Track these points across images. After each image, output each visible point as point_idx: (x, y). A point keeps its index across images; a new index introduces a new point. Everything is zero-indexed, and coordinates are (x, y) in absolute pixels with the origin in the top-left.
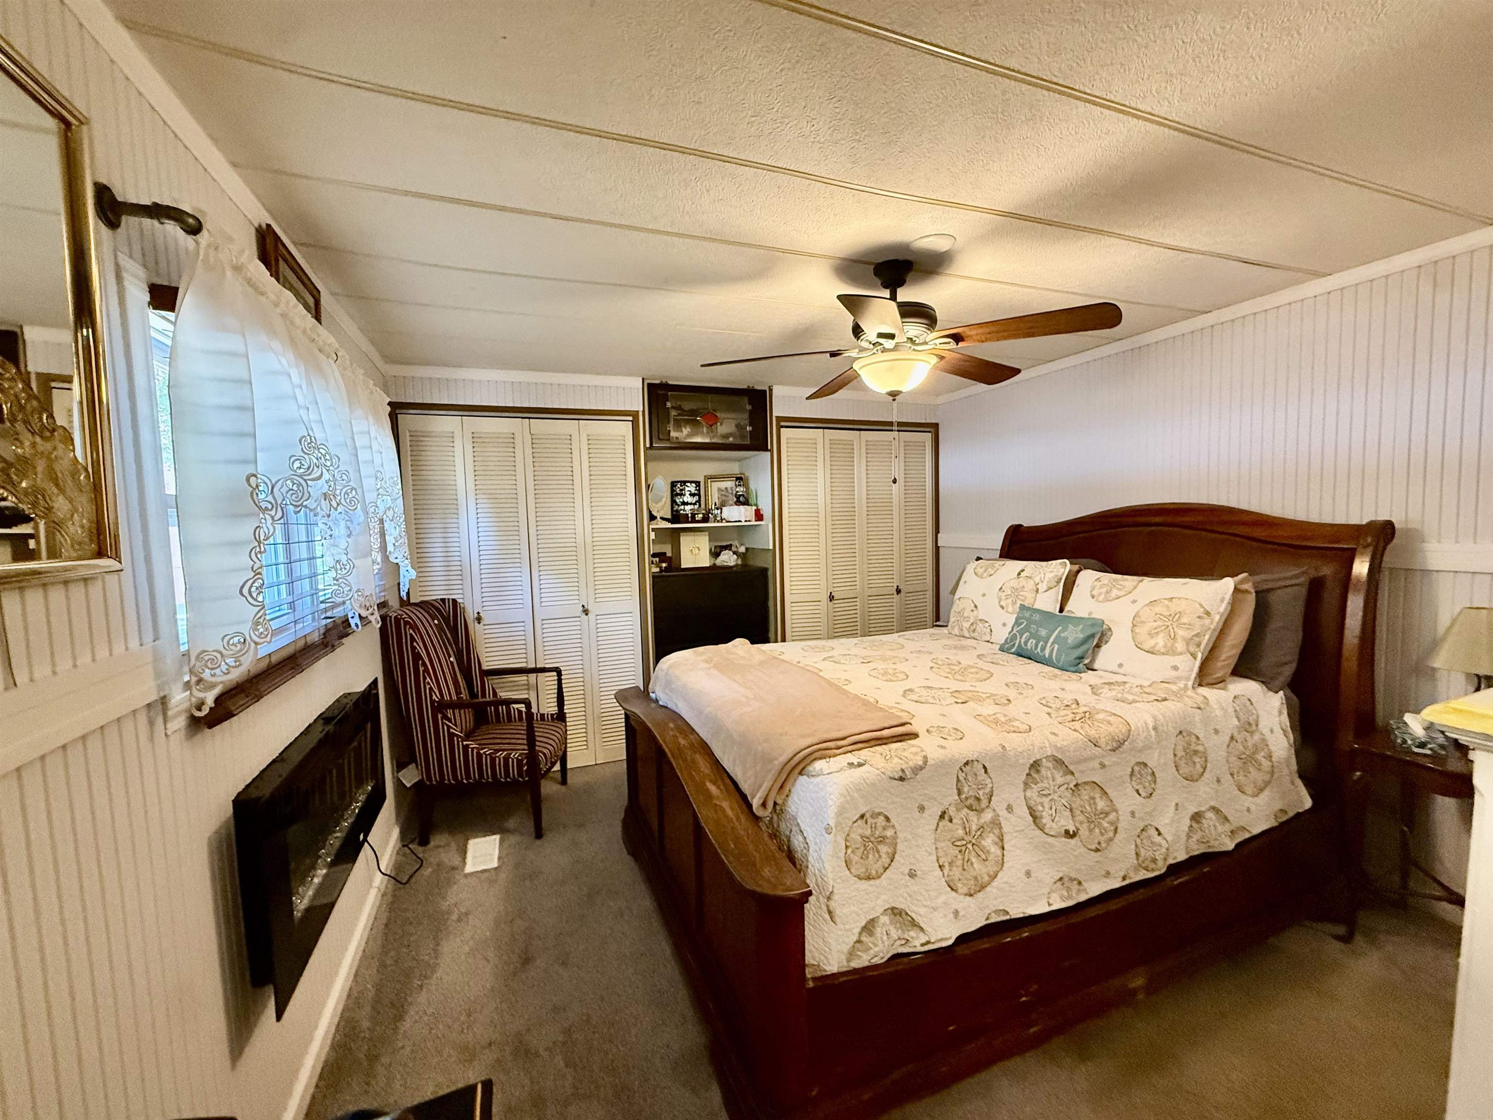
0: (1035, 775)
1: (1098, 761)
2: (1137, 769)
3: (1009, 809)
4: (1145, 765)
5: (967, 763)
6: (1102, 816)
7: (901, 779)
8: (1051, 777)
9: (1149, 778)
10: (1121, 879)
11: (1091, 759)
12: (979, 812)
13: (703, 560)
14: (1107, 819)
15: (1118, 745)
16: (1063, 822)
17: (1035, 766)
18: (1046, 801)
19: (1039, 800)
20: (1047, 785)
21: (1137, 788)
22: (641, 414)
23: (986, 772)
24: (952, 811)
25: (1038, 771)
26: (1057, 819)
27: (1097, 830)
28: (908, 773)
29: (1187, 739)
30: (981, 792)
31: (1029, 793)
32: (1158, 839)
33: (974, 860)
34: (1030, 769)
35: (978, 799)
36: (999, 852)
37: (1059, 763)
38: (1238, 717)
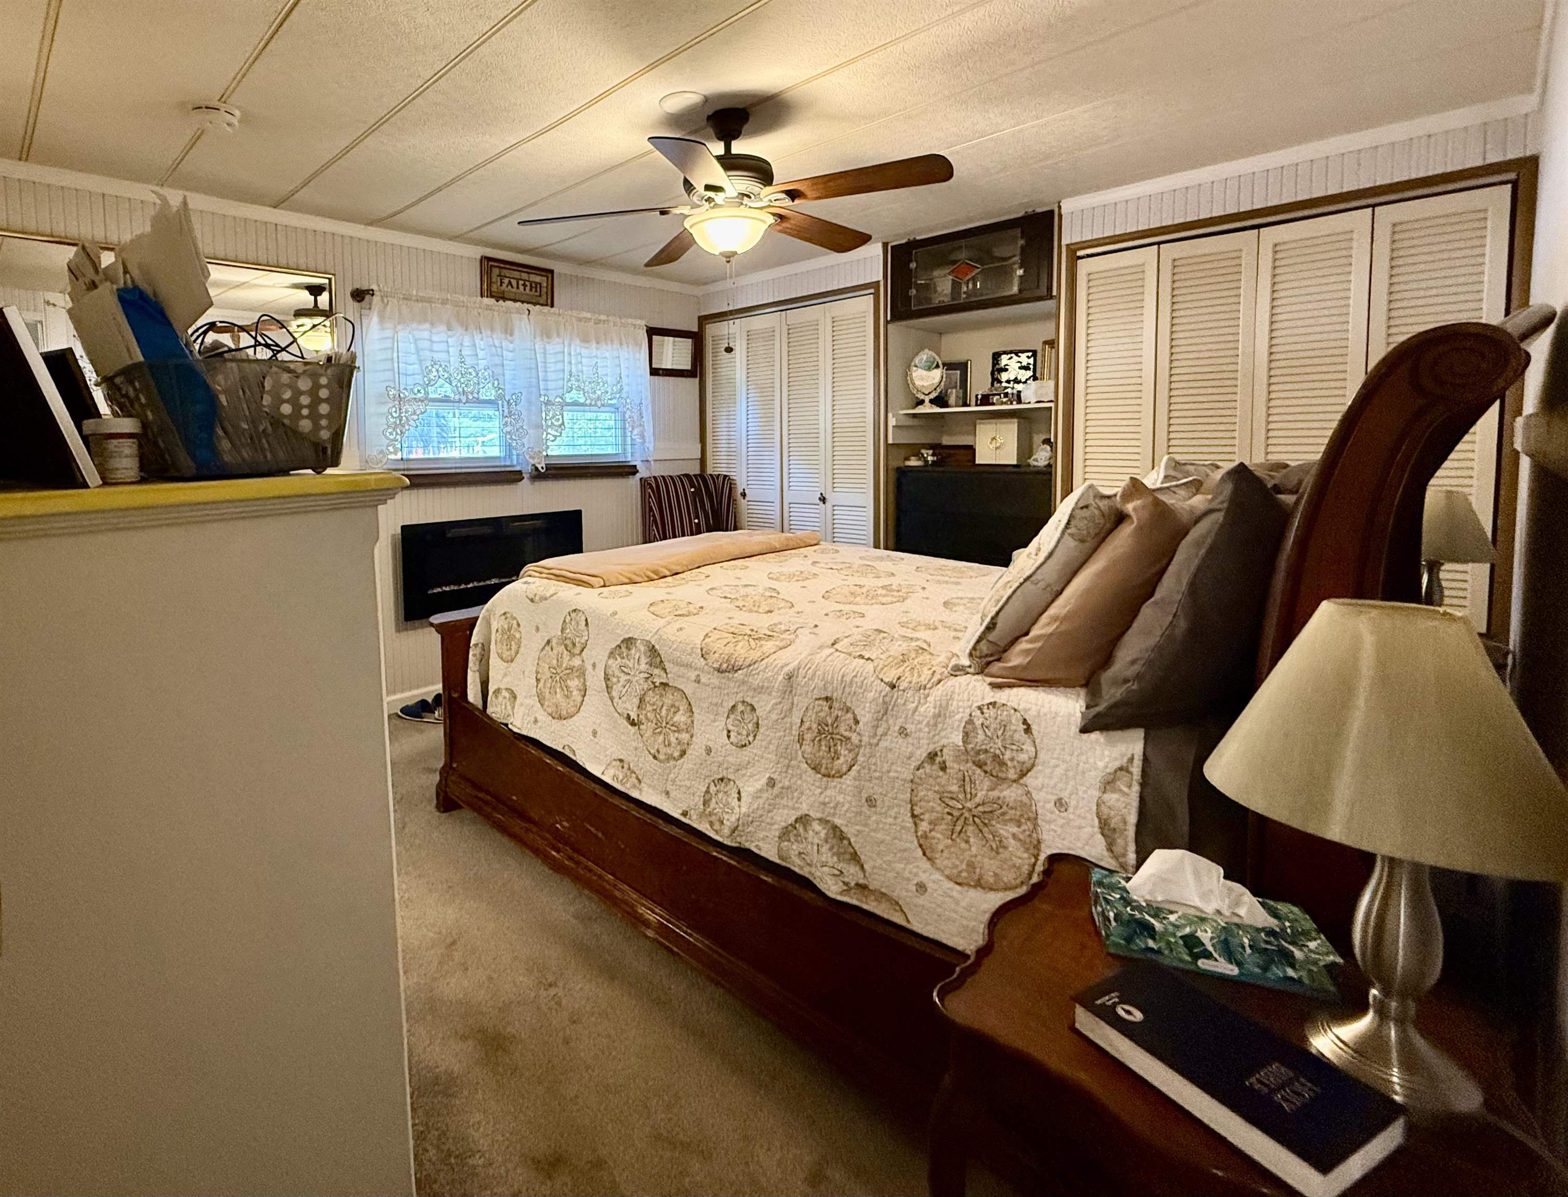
0: (623, 649)
1: (697, 673)
2: (741, 707)
3: (594, 665)
4: (753, 709)
5: (575, 610)
6: (673, 728)
7: (532, 600)
8: (638, 661)
9: (750, 726)
10: (680, 812)
11: (688, 666)
12: (573, 655)
13: (1009, 457)
14: (676, 735)
15: (728, 669)
16: (628, 705)
17: (629, 642)
18: (624, 678)
19: (617, 673)
20: (631, 665)
21: (730, 728)
22: (882, 284)
23: (587, 624)
24: (554, 642)
25: (629, 649)
26: (624, 698)
27: (661, 738)
28: (537, 598)
29: (836, 713)
30: (578, 639)
31: (611, 662)
32: (735, 802)
33: (558, 690)
34: (623, 641)
35: (574, 644)
36: (579, 699)
37: (653, 651)
38: (966, 734)
